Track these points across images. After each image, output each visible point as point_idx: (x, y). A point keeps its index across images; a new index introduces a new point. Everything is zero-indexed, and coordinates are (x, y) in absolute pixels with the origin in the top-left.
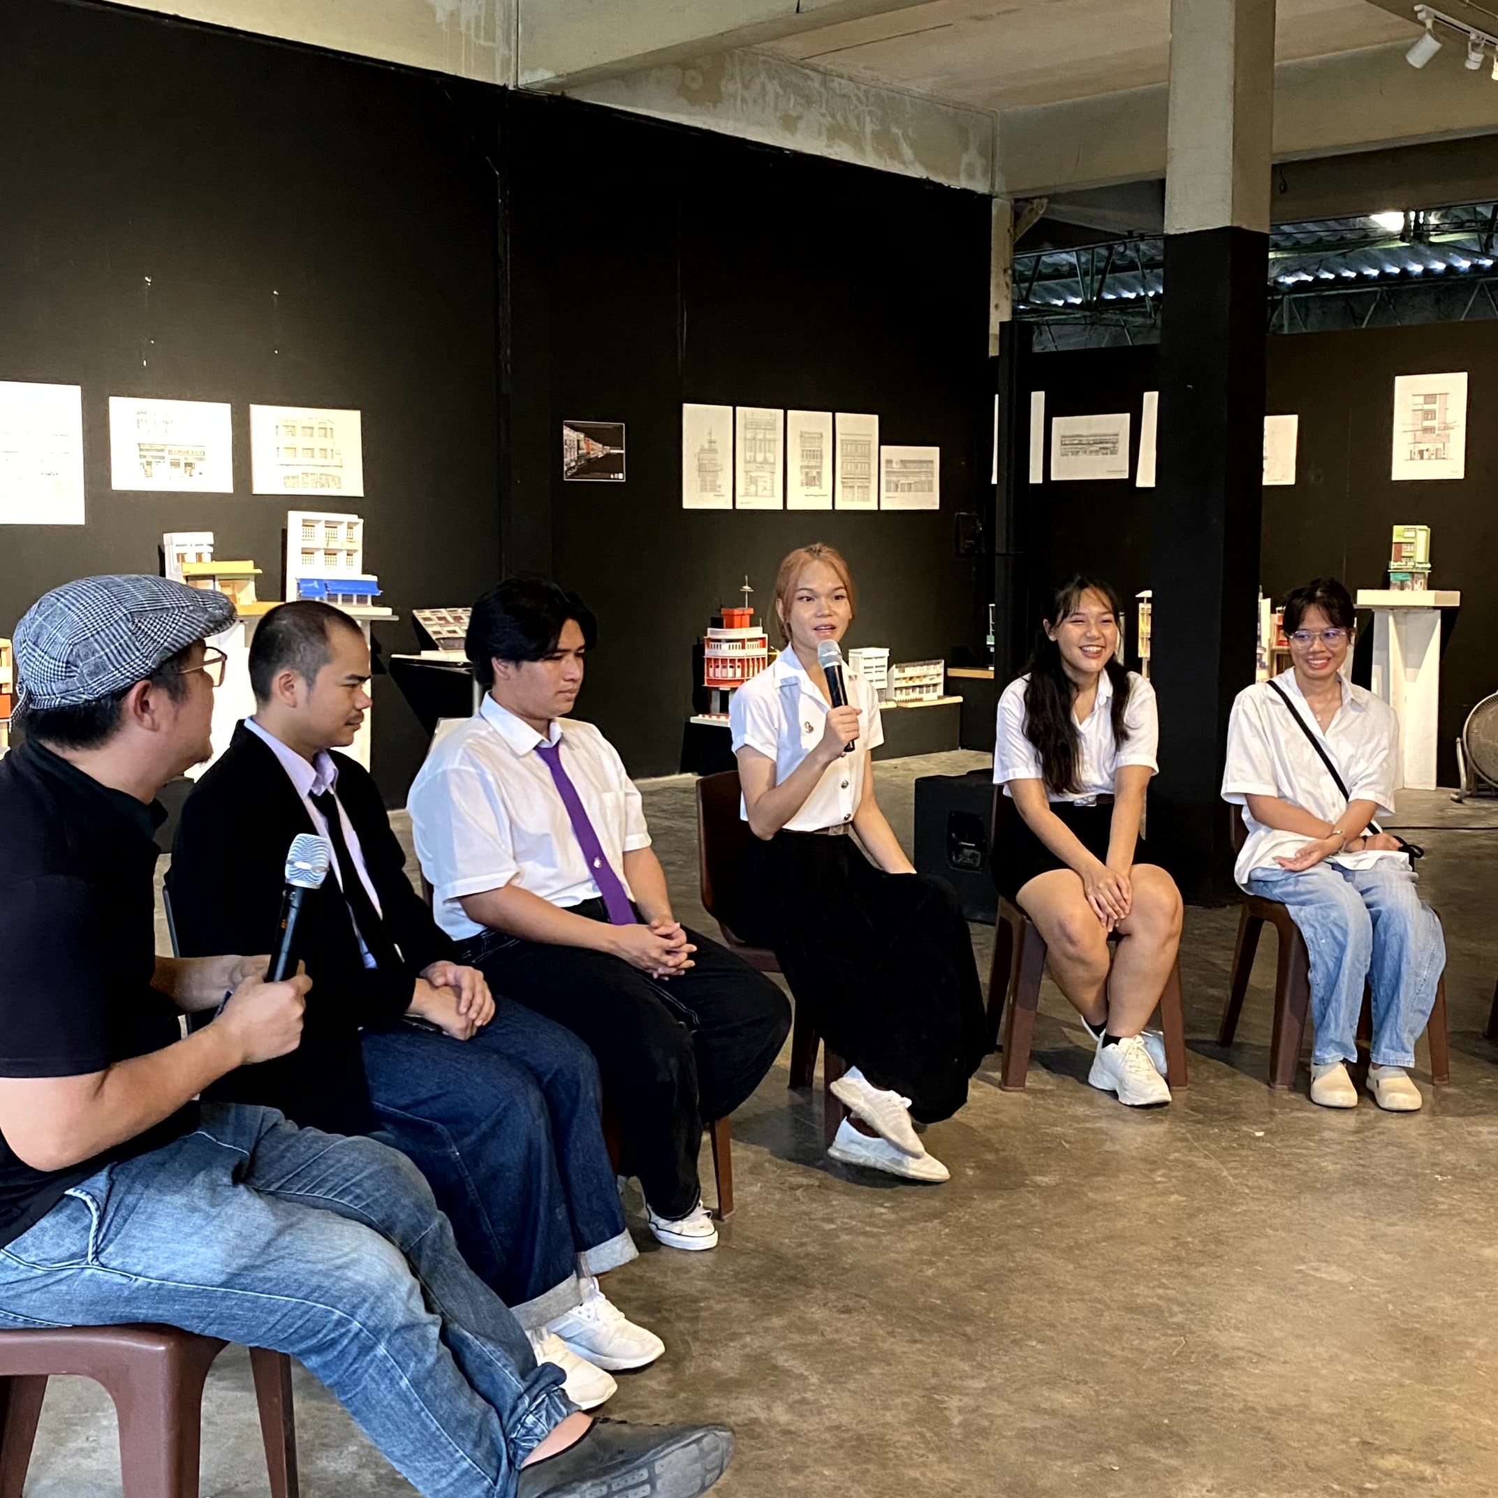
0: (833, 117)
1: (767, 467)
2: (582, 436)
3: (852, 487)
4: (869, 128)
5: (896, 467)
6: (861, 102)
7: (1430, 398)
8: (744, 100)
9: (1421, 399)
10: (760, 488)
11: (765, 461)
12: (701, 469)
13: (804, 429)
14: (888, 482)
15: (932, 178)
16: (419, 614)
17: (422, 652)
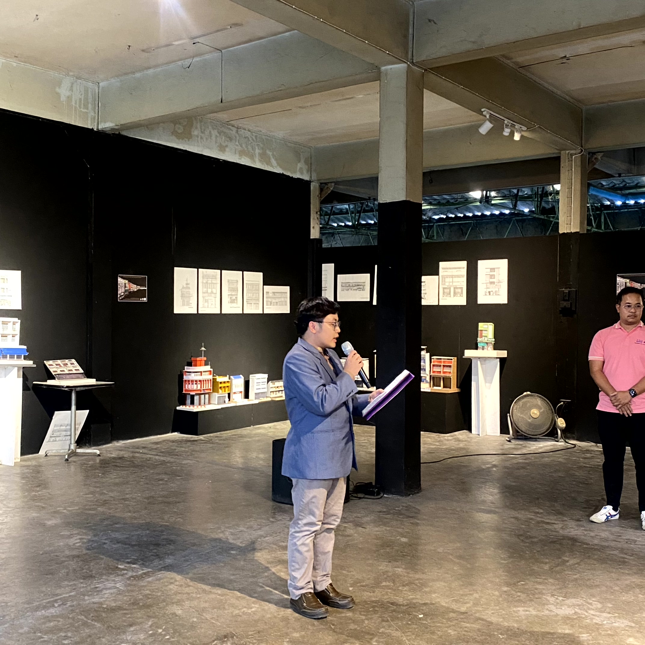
0: (241, 146)
1: (213, 295)
2: (127, 281)
3: (251, 304)
4: (257, 151)
5: (271, 295)
6: (254, 141)
7: (492, 270)
8: (202, 138)
9: (489, 270)
10: (210, 305)
11: (212, 292)
12: (183, 296)
13: (229, 279)
14: (267, 301)
15: (285, 173)
16: (47, 363)
17: (48, 381)
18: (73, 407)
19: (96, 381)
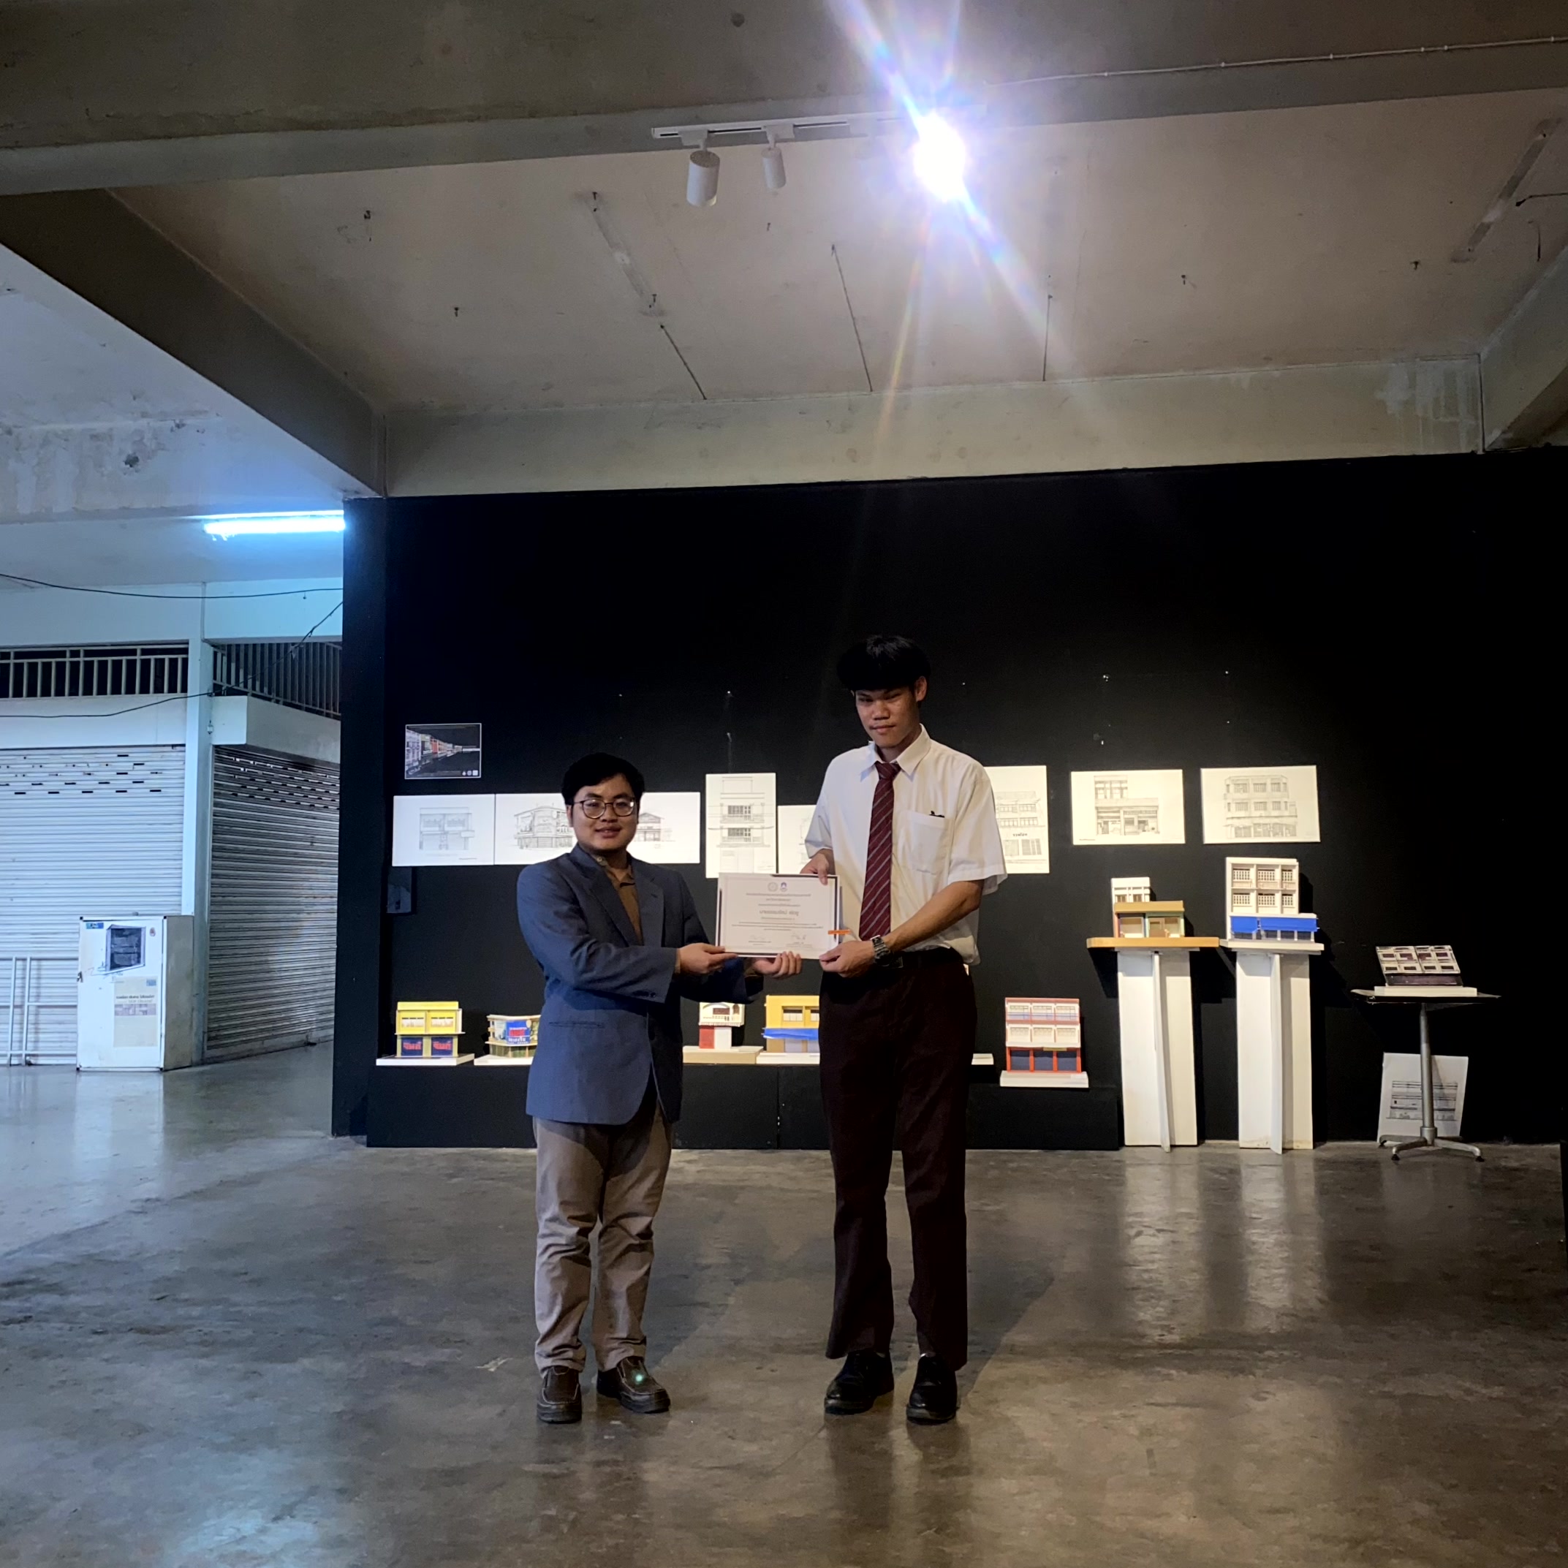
16: (1381, 952)
17: (1376, 988)
18: (1424, 1047)
19: (1478, 991)
